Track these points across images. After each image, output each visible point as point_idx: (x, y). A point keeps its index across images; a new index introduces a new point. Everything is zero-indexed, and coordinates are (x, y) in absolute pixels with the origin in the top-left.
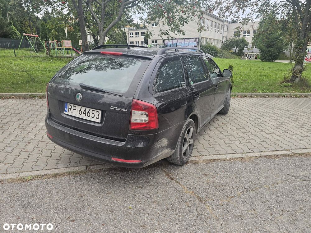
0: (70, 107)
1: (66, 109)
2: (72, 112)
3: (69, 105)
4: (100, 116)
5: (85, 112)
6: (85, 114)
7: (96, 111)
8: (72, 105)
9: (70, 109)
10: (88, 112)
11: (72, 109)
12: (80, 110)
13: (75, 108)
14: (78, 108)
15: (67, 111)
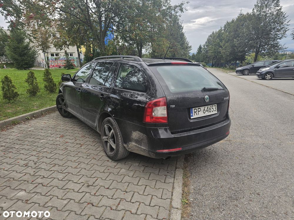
0: (195, 111)
1: (191, 114)
2: (197, 114)
3: (194, 109)
4: (216, 108)
5: (207, 110)
6: (208, 111)
7: (214, 105)
8: (197, 108)
9: (196, 112)
10: (210, 109)
11: (197, 112)
12: (204, 110)
13: (199, 110)
14: (202, 108)
15: (192, 116)
